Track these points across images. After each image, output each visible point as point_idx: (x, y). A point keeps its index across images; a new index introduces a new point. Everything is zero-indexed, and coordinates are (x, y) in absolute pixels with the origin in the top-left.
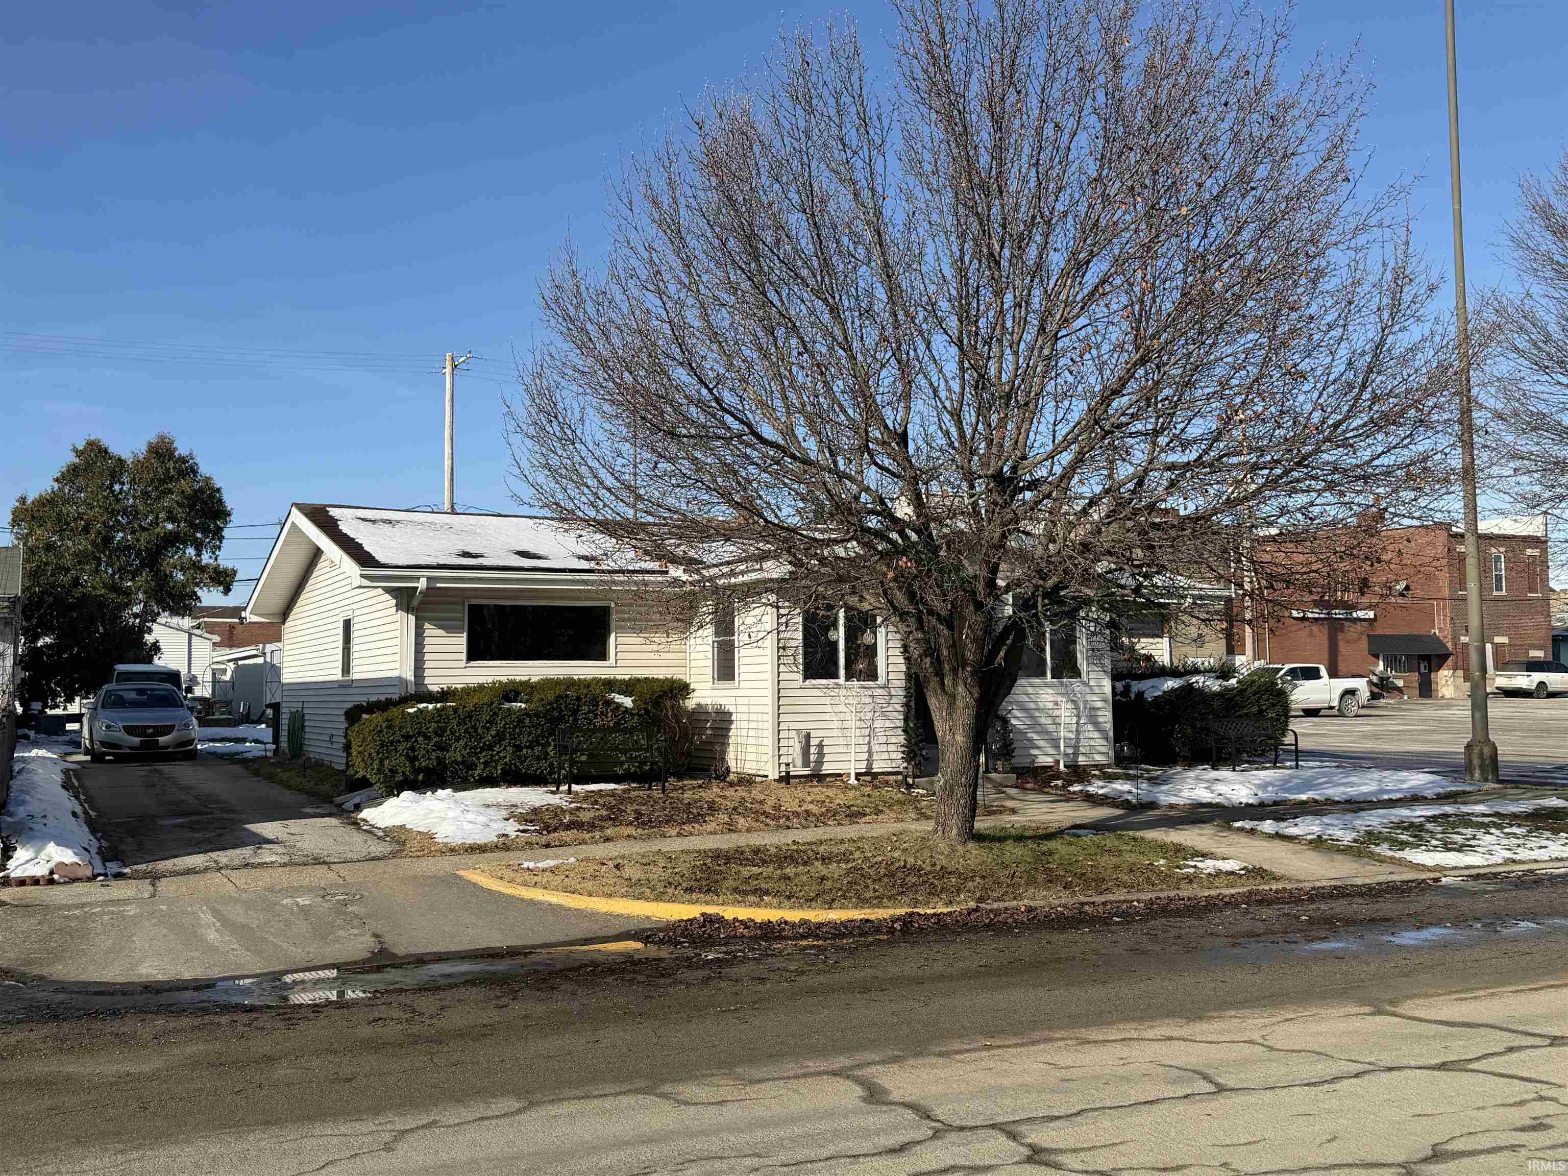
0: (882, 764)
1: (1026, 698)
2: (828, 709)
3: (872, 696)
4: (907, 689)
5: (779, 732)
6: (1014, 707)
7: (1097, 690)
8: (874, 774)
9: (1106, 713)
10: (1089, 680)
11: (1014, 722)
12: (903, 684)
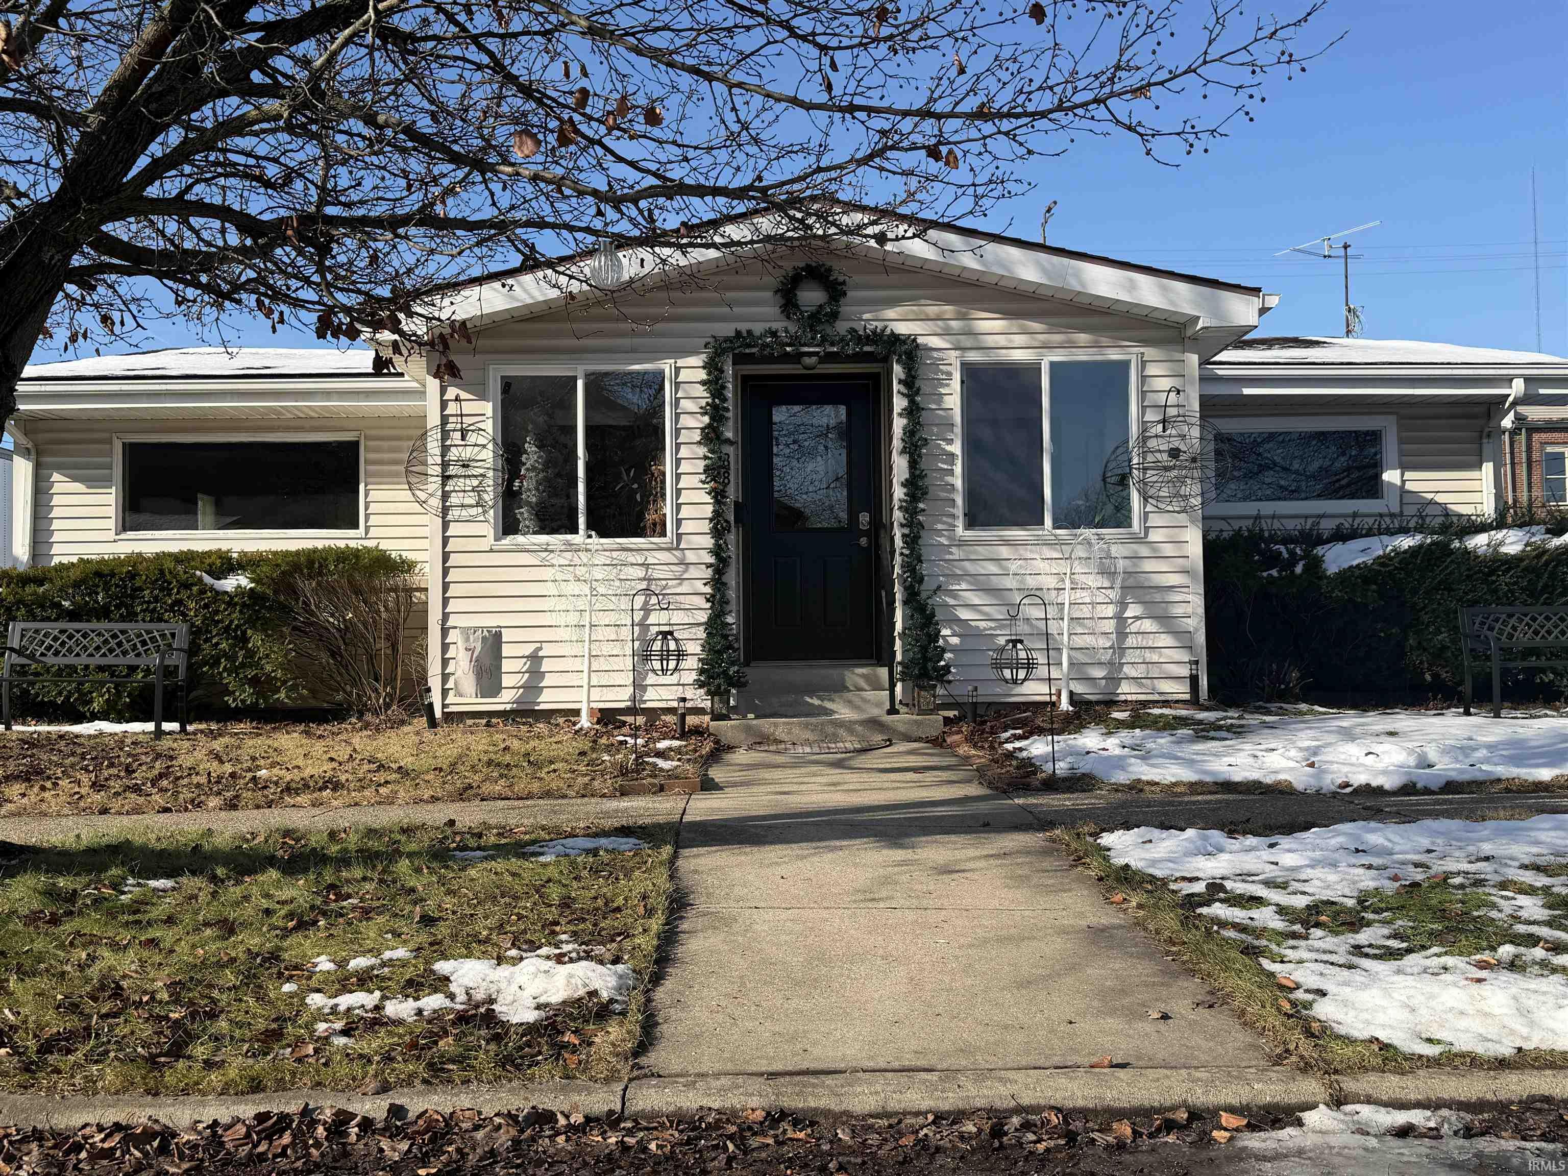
0: (665, 693)
1: (992, 568)
2: (549, 588)
3: (645, 565)
4: (717, 551)
5: (445, 632)
6: (964, 586)
7: (1168, 550)
8: (645, 711)
9: (1190, 598)
10: (1147, 529)
11: (964, 614)
12: (708, 542)
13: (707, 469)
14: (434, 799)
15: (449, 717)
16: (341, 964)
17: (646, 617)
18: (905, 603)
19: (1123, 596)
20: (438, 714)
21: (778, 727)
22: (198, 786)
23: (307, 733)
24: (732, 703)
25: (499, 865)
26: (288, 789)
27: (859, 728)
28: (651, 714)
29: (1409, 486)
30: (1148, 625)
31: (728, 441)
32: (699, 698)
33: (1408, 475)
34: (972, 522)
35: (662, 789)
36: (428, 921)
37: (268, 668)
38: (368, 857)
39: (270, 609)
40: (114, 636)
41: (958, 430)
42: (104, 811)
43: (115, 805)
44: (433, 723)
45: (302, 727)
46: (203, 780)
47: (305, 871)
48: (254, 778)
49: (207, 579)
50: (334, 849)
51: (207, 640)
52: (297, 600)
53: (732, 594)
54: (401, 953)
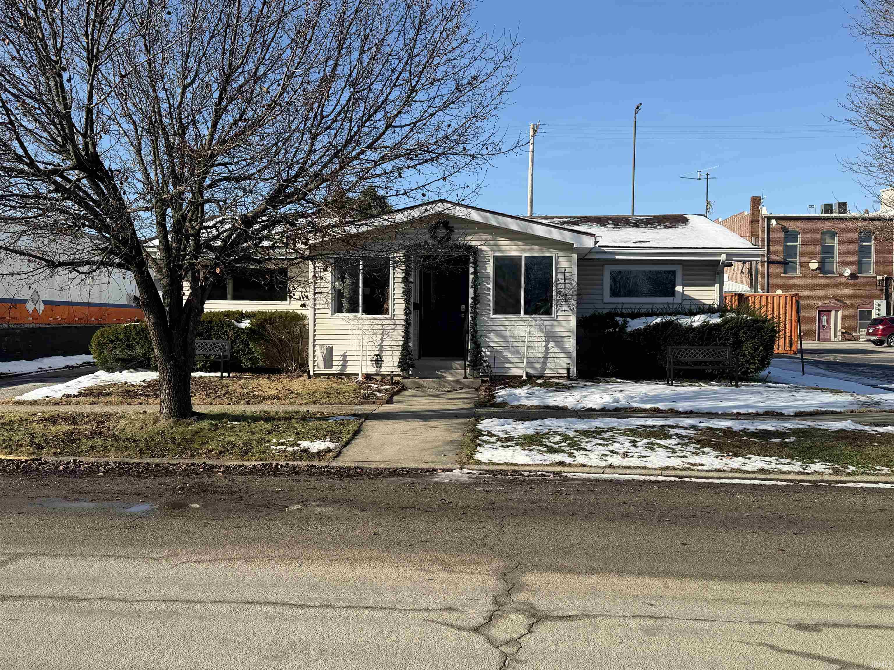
0: (387, 369)
2: (350, 332)
3: (382, 325)
4: (407, 321)
5: (314, 346)
6: (492, 334)
7: (564, 323)
8: (381, 375)
9: (571, 340)
10: (557, 316)
11: (492, 344)
12: (403, 317)
13: (403, 292)
14: (306, 403)
15: (315, 375)
16: (278, 441)
17: (382, 343)
18: (471, 340)
19: (548, 339)
20: (311, 374)
21: (425, 382)
22: (237, 397)
23: (269, 379)
24: (410, 373)
25: (318, 422)
26: (264, 399)
27: (452, 383)
28: (384, 376)
29: (685, 293)
30: (556, 350)
31: (411, 282)
32: (398, 371)
33: (685, 288)
34: (496, 312)
35: (374, 403)
36: (297, 433)
37: (256, 355)
38: (285, 419)
39: (256, 335)
40: (206, 345)
41: (492, 279)
42: (211, 404)
43: (214, 402)
44: (309, 377)
45: (267, 376)
46: (238, 395)
47: (270, 421)
48: (254, 395)
49: (236, 323)
50: (277, 416)
51: (236, 345)
52: (266, 331)
53: (411, 336)
54: (291, 439)
